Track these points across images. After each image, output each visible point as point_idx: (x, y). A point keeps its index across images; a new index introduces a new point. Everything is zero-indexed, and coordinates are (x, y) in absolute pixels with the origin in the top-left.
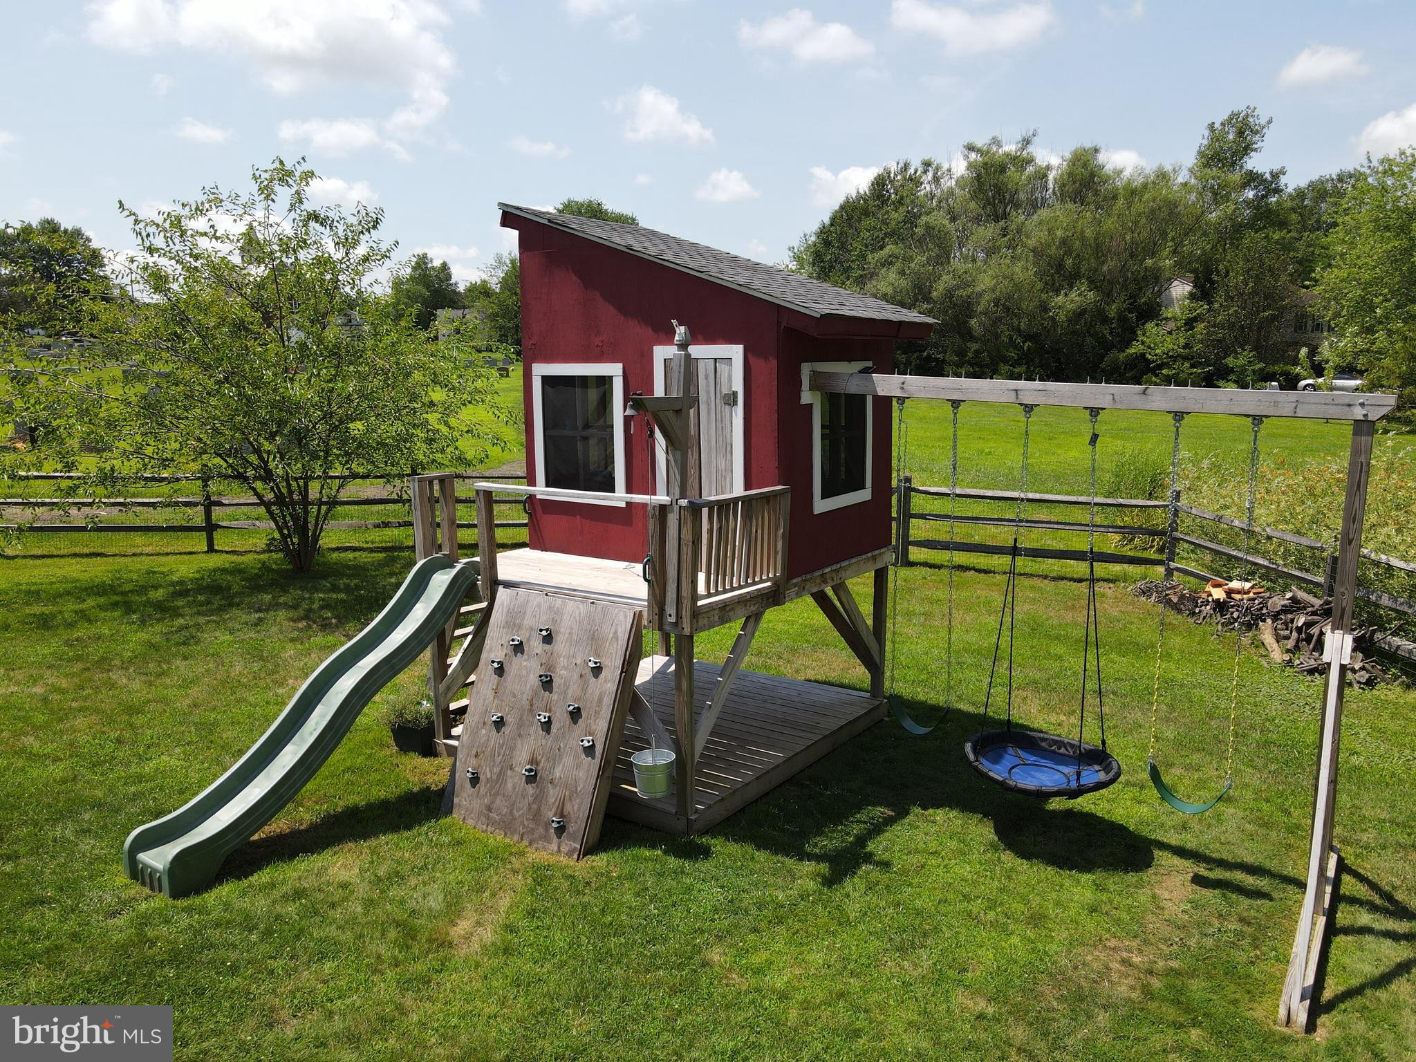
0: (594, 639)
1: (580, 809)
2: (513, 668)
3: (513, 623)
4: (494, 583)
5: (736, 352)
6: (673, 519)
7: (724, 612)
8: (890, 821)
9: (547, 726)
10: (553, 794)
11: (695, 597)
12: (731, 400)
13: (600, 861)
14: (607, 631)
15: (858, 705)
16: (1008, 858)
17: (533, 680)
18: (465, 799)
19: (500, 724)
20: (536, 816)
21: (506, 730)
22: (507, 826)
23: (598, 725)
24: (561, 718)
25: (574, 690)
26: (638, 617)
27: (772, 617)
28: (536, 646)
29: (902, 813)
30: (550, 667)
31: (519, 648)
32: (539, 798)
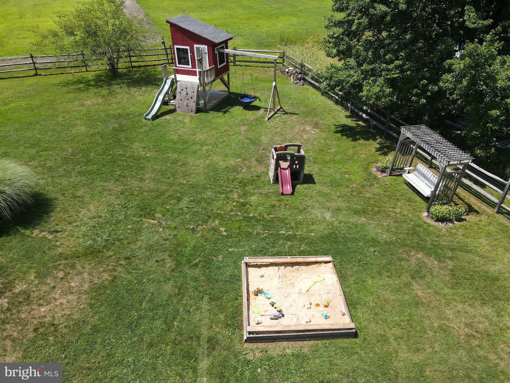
0: (193, 88)
1: (194, 109)
2: (182, 92)
3: (181, 86)
4: (177, 81)
5: (206, 47)
6: (202, 73)
7: (208, 83)
8: (231, 108)
9: (188, 99)
10: (190, 108)
11: (205, 82)
12: (206, 53)
13: (197, 114)
14: (194, 87)
15: (226, 94)
16: (244, 110)
17: (185, 94)
18: (178, 109)
19: (181, 100)
20: (188, 110)
21: (182, 100)
22: (184, 112)
23: (195, 99)
24: (190, 98)
25: (191, 95)
26: (198, 85)
27: (214, 83)
28: (185, 89)
29: (232, 107)
30: (187, 92)
31: (182, 90)
32: (188, 108)
